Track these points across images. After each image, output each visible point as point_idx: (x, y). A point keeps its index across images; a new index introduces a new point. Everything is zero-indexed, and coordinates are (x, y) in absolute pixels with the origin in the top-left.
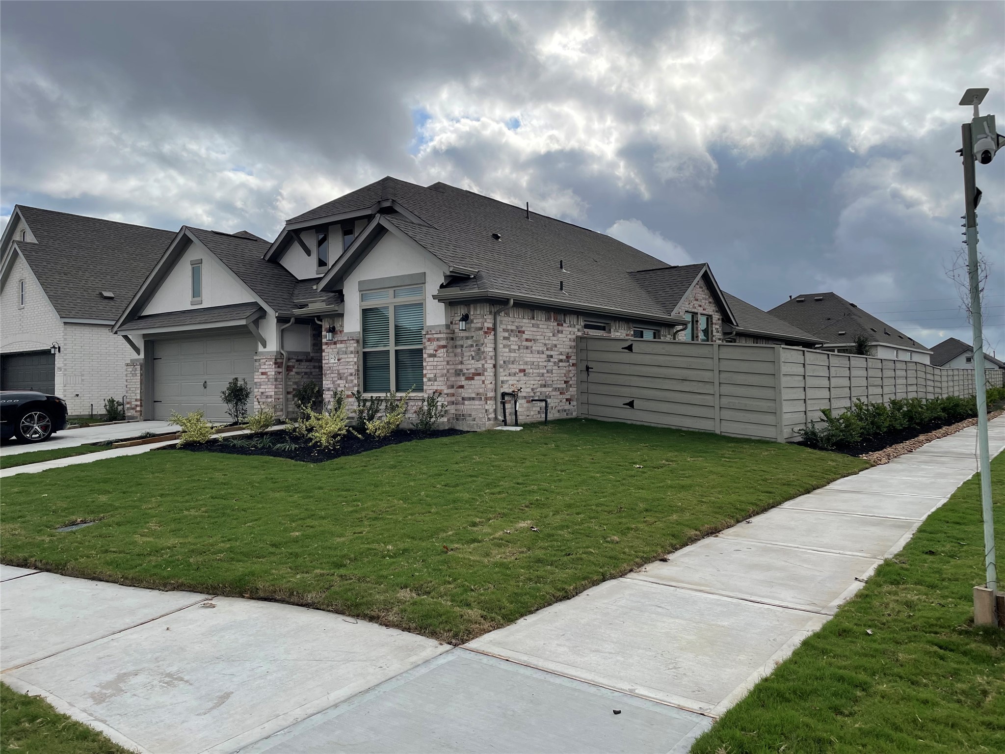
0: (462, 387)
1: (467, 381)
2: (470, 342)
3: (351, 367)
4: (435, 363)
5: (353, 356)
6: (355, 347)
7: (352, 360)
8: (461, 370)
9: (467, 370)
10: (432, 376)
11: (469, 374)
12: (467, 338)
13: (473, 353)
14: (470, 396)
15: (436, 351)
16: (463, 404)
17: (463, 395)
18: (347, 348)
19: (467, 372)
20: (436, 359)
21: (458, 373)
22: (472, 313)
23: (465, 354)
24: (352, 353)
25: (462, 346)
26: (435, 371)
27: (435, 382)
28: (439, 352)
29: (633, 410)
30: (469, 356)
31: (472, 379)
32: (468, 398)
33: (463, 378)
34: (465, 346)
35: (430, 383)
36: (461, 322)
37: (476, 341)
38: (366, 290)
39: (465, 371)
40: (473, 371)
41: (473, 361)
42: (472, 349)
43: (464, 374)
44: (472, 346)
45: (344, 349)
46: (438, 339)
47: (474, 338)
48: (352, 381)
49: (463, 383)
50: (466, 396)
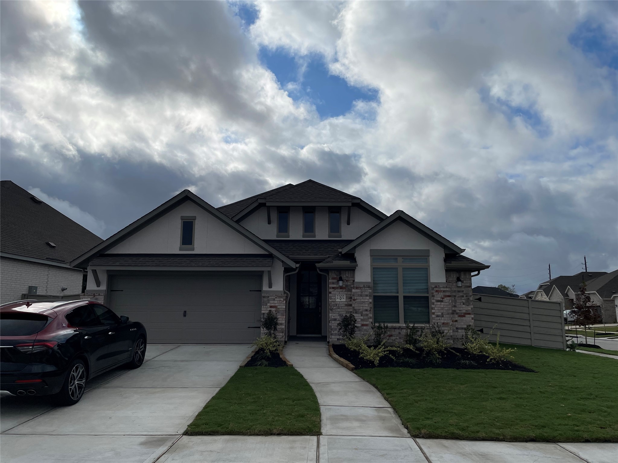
0: (456, 321)
1: (460, 318)
2: (461, 294)
3: (367, 305)
4: (442, 306)
5: (368, 298)
6: (370, 292)
7: (367, 300)
8: (455, 311)
9: (460, 311)
10: (440, 314)
11: (462, 313)
12: (459, 292)
13: (464, 301)
14: (462, 327)
15: (443, 298)
16: (457, 332)
17: (457, 326)
18: (362, 292)
19: (460, 312)
20: (442, 303)
21: (454, 312)
22: (462, 277)
23: (458, 301)
24: (367, 296)
25: (455, 296)
26: (442, 311)
27: (442, 318)
28: (445, 299)
29: (483, 334)
30: (461, 302)
31: (464, 316)
32: (460, 328)
33: (456, 316)
34: (457, 296)
35: (438, 318)
36: (458, 282)
37: (466, 294)
38: (376, 255)
39: (458, 312)
40: (464, 311)
41: (464, 306)
42: (463, 298)
43: (457, 313)
44: (463, 296)
45: (360, 293)
46: (444, 291)
47: (464, 292)
48: (367, 315)
49: (456, 319)
50: (459, 327)
